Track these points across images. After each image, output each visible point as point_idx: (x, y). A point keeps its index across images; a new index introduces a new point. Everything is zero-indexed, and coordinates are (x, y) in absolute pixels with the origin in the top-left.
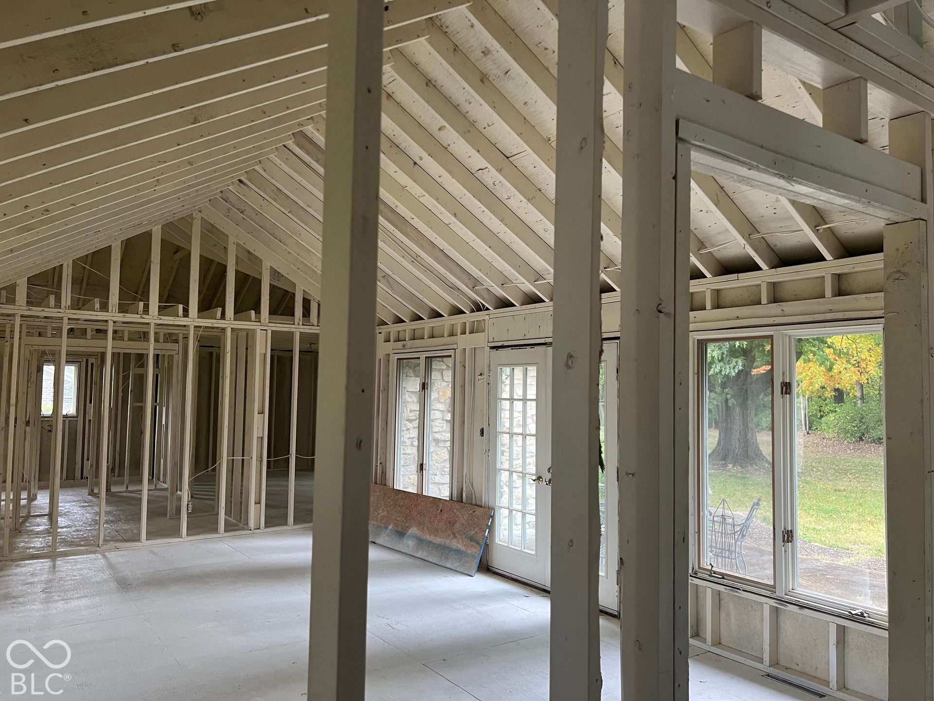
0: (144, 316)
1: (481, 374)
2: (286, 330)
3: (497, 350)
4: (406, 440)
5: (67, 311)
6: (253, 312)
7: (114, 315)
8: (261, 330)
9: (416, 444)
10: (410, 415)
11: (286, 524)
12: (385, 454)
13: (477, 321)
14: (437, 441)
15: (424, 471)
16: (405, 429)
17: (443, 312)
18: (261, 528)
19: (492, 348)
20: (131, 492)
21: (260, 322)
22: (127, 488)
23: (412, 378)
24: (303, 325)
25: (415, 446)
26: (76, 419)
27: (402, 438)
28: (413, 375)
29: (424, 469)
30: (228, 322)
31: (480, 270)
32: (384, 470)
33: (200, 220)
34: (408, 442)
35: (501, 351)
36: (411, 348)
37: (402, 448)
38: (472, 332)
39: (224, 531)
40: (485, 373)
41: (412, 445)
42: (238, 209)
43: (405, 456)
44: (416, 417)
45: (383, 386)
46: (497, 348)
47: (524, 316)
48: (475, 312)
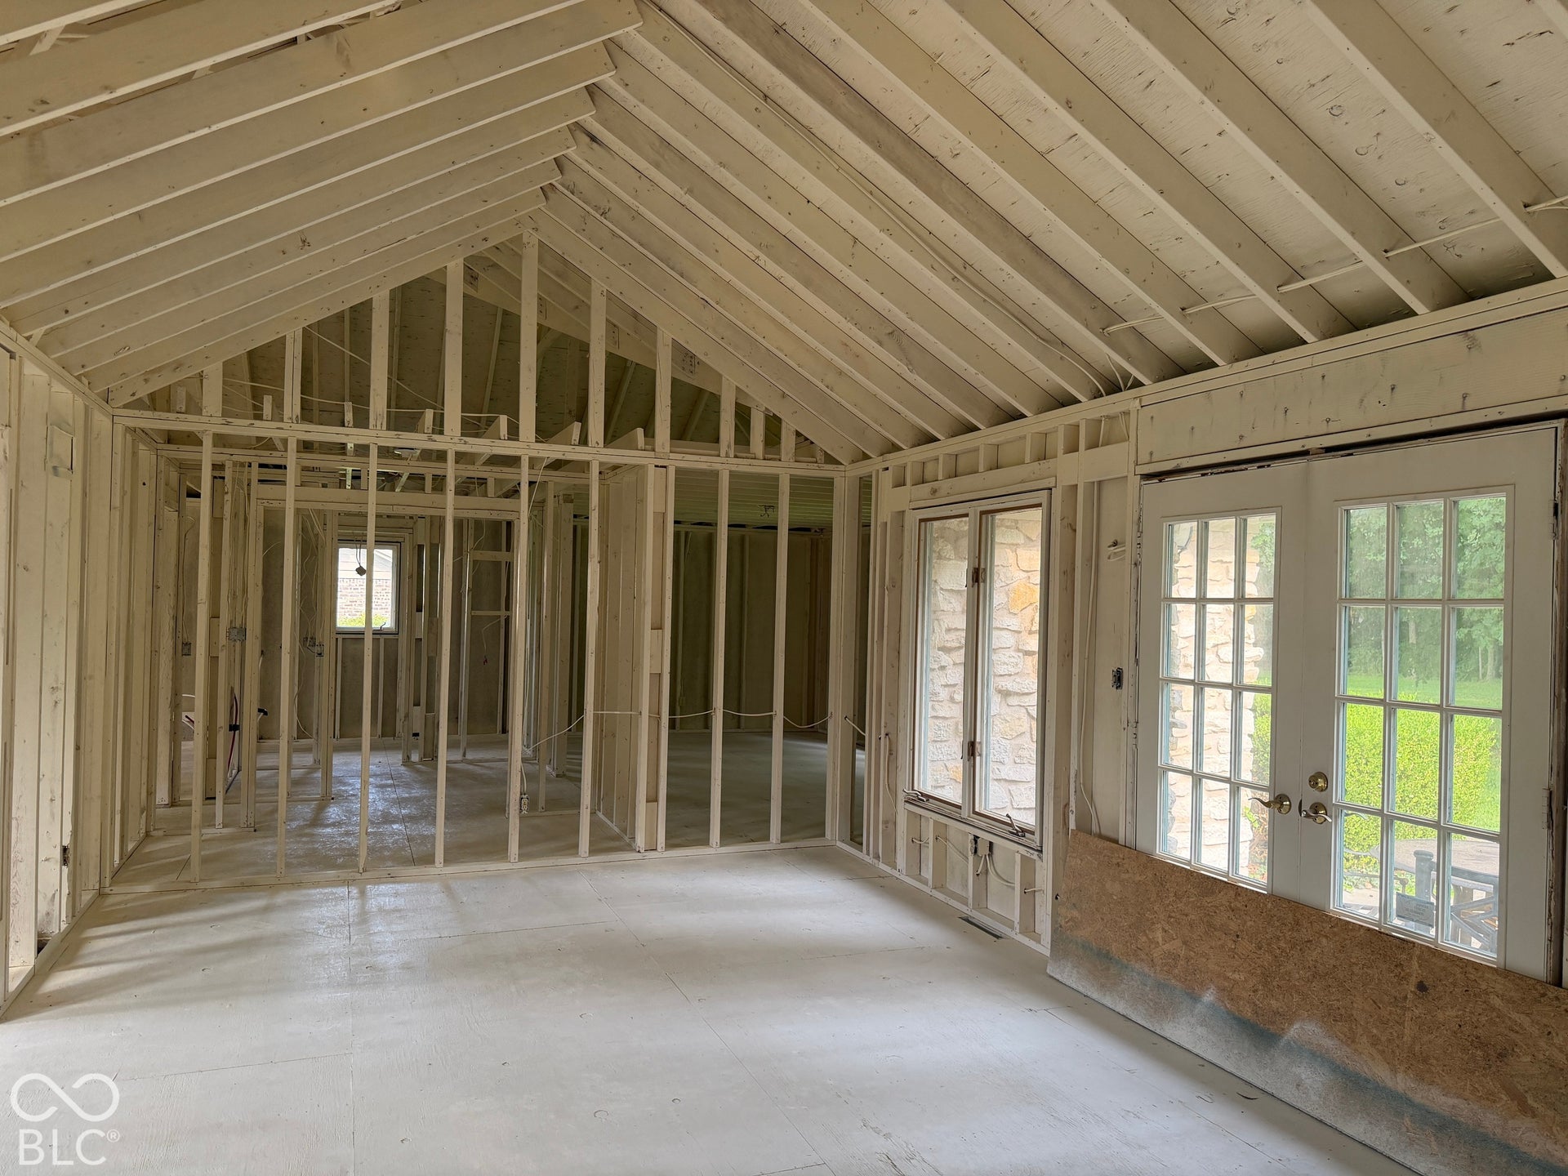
0: (435, 437)
1: (1115, 544)
2: (703, 466)
3: (1160, 481)
4: (938, 689)
5: (295, 426)
6: (640, 431)
7: (381, 434)
8: (656, 466)
9: (959, 697)
10: (947, 637)
11: (705, 842)
12: (894, 715)
13: (1108, 417)
14: (1006, 694)
15: (978, 758)
16: (936, 667)
17: (1023, 405)
18: (659, 849)
19: (1148, 477)
20: (471, 762)
21: (654, 450)
22: (464, 755)
23: (951, 562)
24: (736, 457)
25: (957, 703)
26: (396, 637)
27: (931, 685)
28: (953, 556)
29: (977, 754)
30: (594, 451)
31: (1127, 272)
32: (894, 749)
33: (537, 246)
34: (944, 694)
35: (1171, 483)
36: (949, 495)
37: (930, 705)
38: (1093, 445)
39: (590, 852)
40: (1128, 543)
41: (952, 700)
42: (596, 208)
43: (938, 722)
44: (960, 643)
45: (891, 579)
46: (1160, 476)
47: (1240, 388)
48: (1101, 396)
